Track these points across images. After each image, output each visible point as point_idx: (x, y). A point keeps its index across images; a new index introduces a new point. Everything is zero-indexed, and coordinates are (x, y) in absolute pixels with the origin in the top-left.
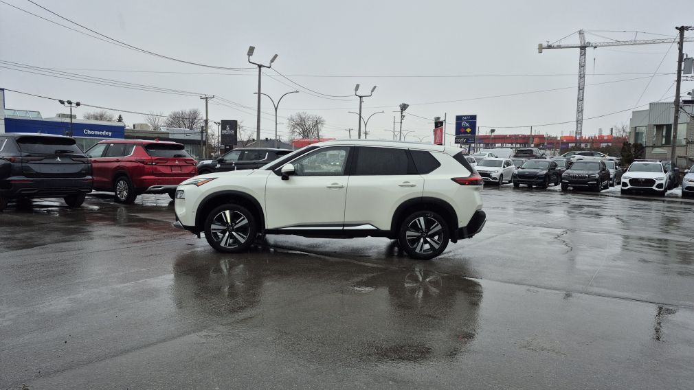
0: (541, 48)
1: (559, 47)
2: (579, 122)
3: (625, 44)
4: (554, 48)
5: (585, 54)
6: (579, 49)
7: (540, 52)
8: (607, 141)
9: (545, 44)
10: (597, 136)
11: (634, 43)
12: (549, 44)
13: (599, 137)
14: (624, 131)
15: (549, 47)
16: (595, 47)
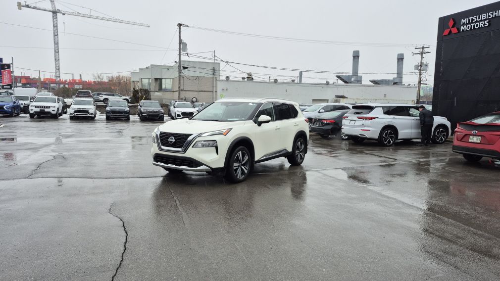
0: (20, 6)
1: (35, 8)
2: (57, 68)
3: (84, 16)
4: (30, 7)
5: (56, 18)
6: (51, 13)
7: (20, 9)
8: (78, 84)
9: (23, 3)
10: (71, 79)
11: (90, 17)
12: (27, 4)
13: (72, 80)
14: (99, 77)
15: (27, 6)
16: (64, 14)
